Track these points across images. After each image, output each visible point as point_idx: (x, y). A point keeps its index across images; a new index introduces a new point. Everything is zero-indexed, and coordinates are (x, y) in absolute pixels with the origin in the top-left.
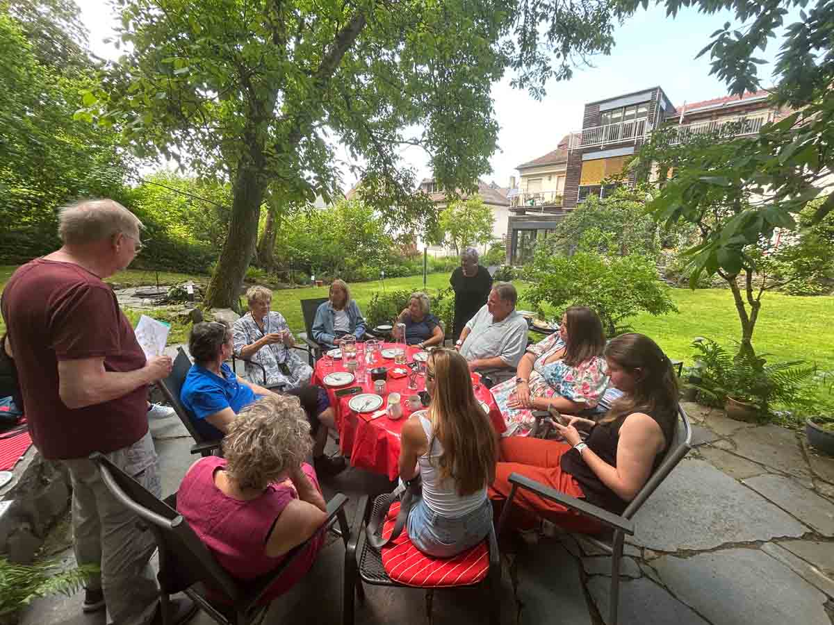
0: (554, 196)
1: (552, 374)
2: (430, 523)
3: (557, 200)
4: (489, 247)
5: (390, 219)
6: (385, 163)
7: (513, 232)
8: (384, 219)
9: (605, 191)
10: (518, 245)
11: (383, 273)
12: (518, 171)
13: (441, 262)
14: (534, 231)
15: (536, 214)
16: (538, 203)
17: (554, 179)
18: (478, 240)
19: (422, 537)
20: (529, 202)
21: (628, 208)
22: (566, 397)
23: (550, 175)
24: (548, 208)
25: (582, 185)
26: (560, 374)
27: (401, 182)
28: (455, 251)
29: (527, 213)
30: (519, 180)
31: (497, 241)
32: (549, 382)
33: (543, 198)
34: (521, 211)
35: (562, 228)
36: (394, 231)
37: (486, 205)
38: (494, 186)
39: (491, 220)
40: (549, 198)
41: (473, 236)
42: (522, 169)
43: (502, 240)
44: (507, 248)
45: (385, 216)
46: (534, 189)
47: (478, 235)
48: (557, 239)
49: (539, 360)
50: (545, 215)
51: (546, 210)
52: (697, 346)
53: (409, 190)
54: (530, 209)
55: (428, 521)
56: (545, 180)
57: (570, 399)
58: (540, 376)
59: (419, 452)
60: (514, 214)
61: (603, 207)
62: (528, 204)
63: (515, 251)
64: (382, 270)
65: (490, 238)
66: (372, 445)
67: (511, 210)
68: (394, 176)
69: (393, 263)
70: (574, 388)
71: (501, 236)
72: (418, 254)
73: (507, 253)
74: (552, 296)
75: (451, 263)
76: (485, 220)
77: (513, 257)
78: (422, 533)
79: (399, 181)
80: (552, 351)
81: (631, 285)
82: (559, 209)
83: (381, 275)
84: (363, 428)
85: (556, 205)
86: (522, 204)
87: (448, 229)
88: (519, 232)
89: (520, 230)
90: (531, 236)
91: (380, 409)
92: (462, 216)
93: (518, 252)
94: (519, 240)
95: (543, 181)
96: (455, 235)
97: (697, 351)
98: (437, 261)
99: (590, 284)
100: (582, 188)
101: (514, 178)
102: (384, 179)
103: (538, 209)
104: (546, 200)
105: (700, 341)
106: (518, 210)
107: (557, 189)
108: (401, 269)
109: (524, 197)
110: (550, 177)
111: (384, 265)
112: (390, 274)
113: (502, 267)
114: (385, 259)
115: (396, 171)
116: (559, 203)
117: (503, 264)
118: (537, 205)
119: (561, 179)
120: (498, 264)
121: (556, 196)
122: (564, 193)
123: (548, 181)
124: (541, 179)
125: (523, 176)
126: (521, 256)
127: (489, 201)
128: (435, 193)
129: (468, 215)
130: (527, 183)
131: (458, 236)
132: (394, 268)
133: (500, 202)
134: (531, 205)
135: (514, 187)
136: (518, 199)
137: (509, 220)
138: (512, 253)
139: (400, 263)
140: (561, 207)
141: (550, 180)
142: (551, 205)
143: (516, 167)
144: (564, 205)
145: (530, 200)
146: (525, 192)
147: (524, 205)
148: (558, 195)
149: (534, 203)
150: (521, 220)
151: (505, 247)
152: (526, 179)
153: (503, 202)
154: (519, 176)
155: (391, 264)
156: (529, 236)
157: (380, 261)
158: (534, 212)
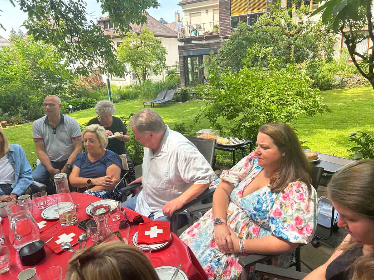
0: (212, 26)
1: (255, 209)
3: (215, 30)
7: (183, 59)
9: (251, 20)
10: (189, 70)
11: (71, 107)
13: (126, 90)
14: (201, 57)
15: (201, 42)
16: (201, 33)
17: (211, 13)
20: (193, 33)
21: (271, 31)
22: (281, 238)
23: (207, 9)
25: (232, 15)
26: (264, 208)
27: (71, 15)
28: (138, 80)
29: (193, 42)
30: (182, 15)
31: (172, 68)
32: (252, 218)
33: (204, 28)
34: (188, 40)
35: (223, 52)
36: (72, 65)
37: (157, 38)
38: (162, 22)
39: (164, 51)
40: (209, 28)
42: (181, 4)
43: (175, 68)
44: (181, 73)
45: (60, 50)
46: (195, 21)
48: (219, 61)
49: (236, 191)
50: (207, 42)
51: (208, 38)
52: (353, 140)
53: (81, 24)
54: (195, 39)
56: (203, 14)
57: (286, 241)
58: (240, 210)
60: (182, 44)
61: (251, 32)
62: (193, 34)
63: (188, 75)
64: (70, 103)
65: (165, 67)
67: (180, 41)
68: (63, 9)
69: (80, 96)
70: (286, 225)
71: (174, 64)
72: (103, 85)
73: (181, 77)
74: (228, 111)
75: (136, 90)
76: (158, 51)
77: (187, 80)
80: (249, 179)
81: (291, 93)
82: (218, 37)
83: (69, 109)
85: (215, 34)
86: (188, 34)
87: (128, 61)
88: (189, 59)
89: (189, 56)
90: (199, 61)
92: (138, 48)
93: (190, 76)
94: (189, 66)
96: (135, 66)
97: (354, 144)
98: (122, 90)
99: (258, 96)
100: (233, 18)
101: (178, 14)
102: (52, 13)
103: (201, 39)
104: (206, 30)
105: (354, 135)
106: (185, 40)
107: (214, 21)
108: (88, 100)
109: (189, 28)
110: (207, 10)
111: (71, 99)
112: (79, 107)
113: (179, 90)
114: (71, 93)
115: (64, 4)
116: (217, 32)
117: (180, 87)
118: (200, 34)
119: (215, 11)
120: (175, 88)
121: (214, 26)
122: (220, 23)
123: (206, 13)
124: (200, 12)
125: (185, 11)
126: (193, 79)
127: (160, 34)
128: (111, 29)
129: (143, 47)
130: (189, 16)
131: (137, 66)
132: (82, 101)
133: (170, 35)
134: (195, 35)
135: (179, 21)
136: (184, 31)
137: (179, 49)
138: (185, 78)
139: (87, 95)
140: (219, 35)
141: (207, 13)
142: (210, 34)
143: (178, 3)
144: (221, 33)
145: (193, 30)
146: (189, 24)
147: (189, 35)
148: (215, 25)
149: (197, 33)
150: (189, 48)
151: (179, 73)
152: (188, 14)
153: (172, 35)
154: (182, 11)
155: (78, 97)
156: (197, 62)
157: (68, 95)
158: (199, 40)
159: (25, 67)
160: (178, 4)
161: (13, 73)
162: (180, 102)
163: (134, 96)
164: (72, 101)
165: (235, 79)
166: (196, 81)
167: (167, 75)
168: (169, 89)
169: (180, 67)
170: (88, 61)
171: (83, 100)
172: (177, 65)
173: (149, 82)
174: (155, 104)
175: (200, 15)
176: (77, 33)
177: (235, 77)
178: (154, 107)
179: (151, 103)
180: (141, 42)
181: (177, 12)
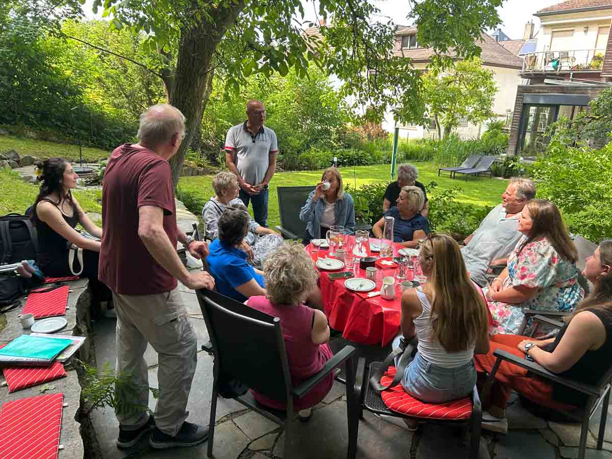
0: (591, 57)
2: (424, 371)
3: (594, 63)
4: (484, 129)
5: (355, 90)
6: (355, 15)
7: (522, 108)
8: (348, 90)
10: (529, 127)
11: (335, 159)
12: (538, 18)
13: (414, 146)
14: (555, 108)
15: (561, 83)
16: (565, 66)
17: (593, 32)
18: (470, 118)
19: (416, 384)
20: (551, 64)
23: (586, 26)
24: (580, 74)
27: (373, 41)
28: (436, 132)
29: (546, 81)
31: (499, 119)
33: (574, 59)
34: (538, 77)
35: (598, 105)
36: (360, 105)
37: (486, 68)
38: (500, 37)
39: (491, 90)
40: (583, 59)
41: (463, 113)
42: (540, 15)
43: (505, 119)
44: (512, 131)
45: (350, 85)
46: (561, 44)
47: (470, 110)
48: (587, 121)
50: (574, 84)
51: (577, 76)
53: (384, 52)
54: (552, 75)
55: (422, 370)
56: (579, 33)
59: (414, 316)
60: (525, 82)
62: (550, 67)
63: (524, 135)
64: (335, 154)
65: (488, 114)
66: (367, 320)
67: (523, 76)
68: (365, 33)
69: (349, 146)
71: (504, 113)
72: (384, 134)
73: (511, 136)
75: (430, 148)
76: (482, 89)
77: (520, 143)
78: (417, 380)
79: (371, 40)
82: (597, 76)
83: (333, 162)
84: (359, 304)
85: (592, 70)
86: (540, 67)
87: (429, 102)
88: (533, 108)
89: (534, 105)
90: (551, 114)
91: (374, 290)
92: (449, 83)
93: (528, 137)
94: (531, 119)
95: (576, 34)
96: (438, 109)
98: (409, 144)
101: (533, 25)
103: (564, 76)
104: (577, 62)
106: (533, 76)
107: (596, 47)
108: (360, 155)
109: (544, 57)
110: (587, 28)
111: (336, 149)
112: (345, 161)
113: (502, 157)
114: (339, 140)
115: (368, 26)
116: (598, 66)
117: (505, 153)
118: (563, 69)
119: (604, 30)
120: (497, 153)
121: (594, 57)
122: (606, 53)
123: (583, 33)
124: (573, 30)
125: (545, 26)
126: (532, 143)
127: (490, 61)
128: (412, 48)
129: (458, 82)
130: (550, 36)
131: (441, 111)
132: (351, 154)
133: (508, 63)
134: (553, 69)
135: (531, 38)
136: (535, 61)
137: (518, 91)
138: (518, 138)
139: (360, 147)
140: (600, 73)
141: (585, 31)
142: (584, 69)
143: (536, 13)
144: (604, 70)
145: (553, 61)
146: (547, 49)
147: (543, 68)
148: (596, 55)
149: (559, 66)
150: (537, 91)
151: (509, 129)
152: (550, 31)
153: (512, 63)
154: (539, 26)
155: (346, 147)
156: (547, 115)
157: (333, 142)
158: (558, 79)
159: (289, 98)
160: (534, 15)
161: (275, 104)
162: (500, 176)
163: (425, 157)
164: (338, 151)
165: (590, 158)
166: (537, 146)
167: (487, 129)
168: (486, 153)
169: (513, 119)
170: (382, 102)
171: (352, 152)
172: (509, 115)
173: (456, 138)
174: (456, 175)
175: (573, 35)
176: (377, 64)
177: (589, 156)
178: (454, 178)
179: (452, 171)
180: (457, 74)
181: (530, 22)
